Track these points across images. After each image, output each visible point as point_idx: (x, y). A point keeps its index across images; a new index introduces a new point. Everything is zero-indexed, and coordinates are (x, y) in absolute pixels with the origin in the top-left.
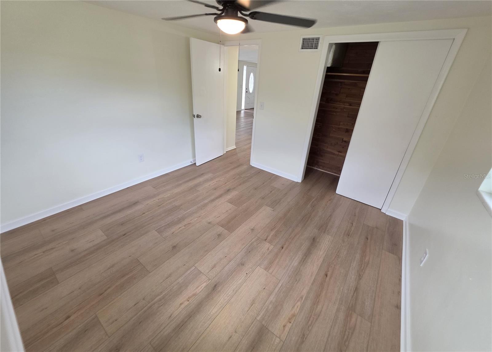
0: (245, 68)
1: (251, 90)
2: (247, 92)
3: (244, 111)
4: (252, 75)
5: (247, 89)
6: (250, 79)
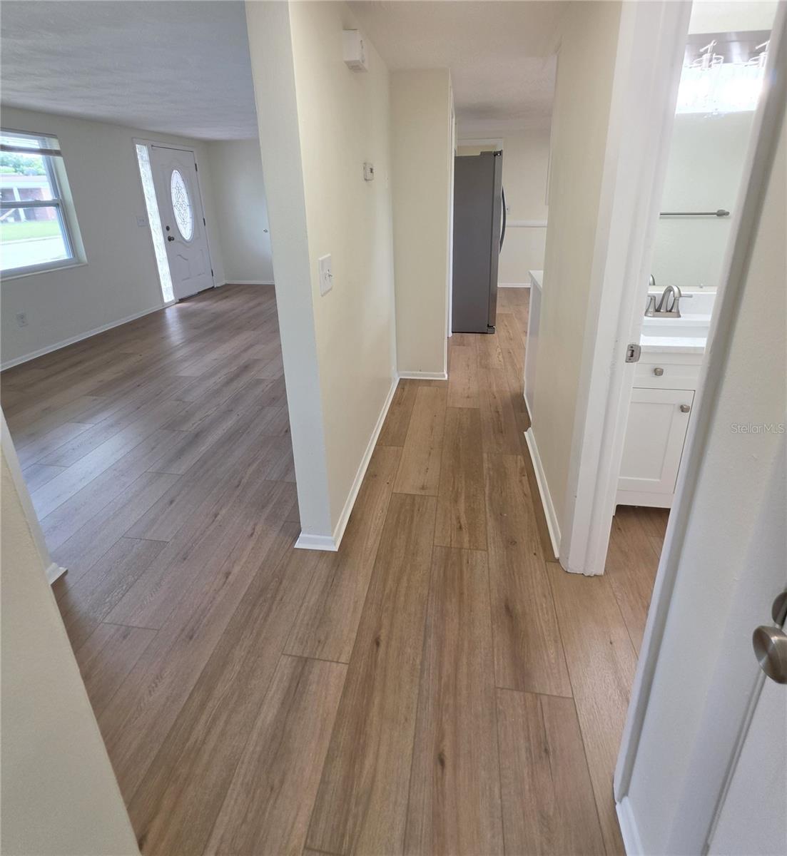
0: (142, 153)
1: (186, 231)
2: (170, 239)
3: (180, 310)
4: (177, 180)
5: (168, 228)
6: (174, 191)
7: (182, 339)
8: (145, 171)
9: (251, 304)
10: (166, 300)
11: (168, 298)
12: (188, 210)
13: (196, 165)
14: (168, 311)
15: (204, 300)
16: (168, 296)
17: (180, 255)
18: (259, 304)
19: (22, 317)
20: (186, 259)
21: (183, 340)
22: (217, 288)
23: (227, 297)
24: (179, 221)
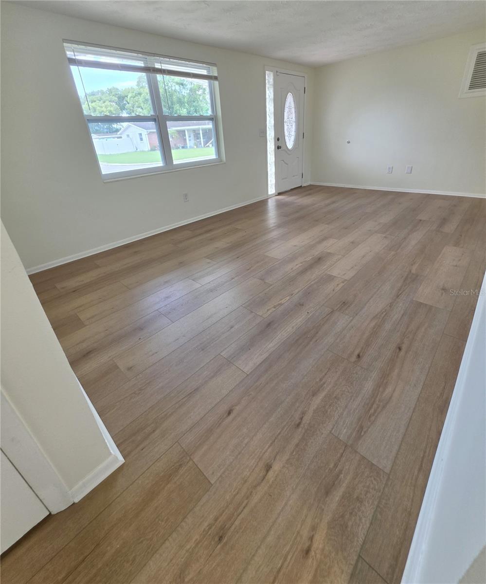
0: (269, 78)
1: (290, 144)
2: (279, 148)
3: (277, 201)
4: (290, 100)
5: (278, 140)
6: (286, 110)
7: (274, 223)
8: (270, 93)
9: (327, 202)
10: (270, 193)
11: (271, 192)
12: (294, 124)
13: (305, 88)
14: (270, 201)
15: (295, 195)
16: (272, 190)
17: (283, 160)
18: (334, 202)
19: (186, 195)
20: (286, 163)
21: (275, 225)
22: (304, 187)
23: (310, 194)
24: (286, 133)
